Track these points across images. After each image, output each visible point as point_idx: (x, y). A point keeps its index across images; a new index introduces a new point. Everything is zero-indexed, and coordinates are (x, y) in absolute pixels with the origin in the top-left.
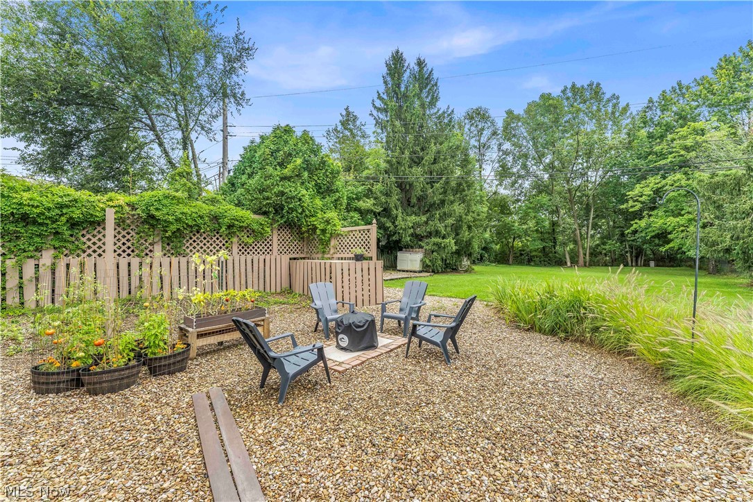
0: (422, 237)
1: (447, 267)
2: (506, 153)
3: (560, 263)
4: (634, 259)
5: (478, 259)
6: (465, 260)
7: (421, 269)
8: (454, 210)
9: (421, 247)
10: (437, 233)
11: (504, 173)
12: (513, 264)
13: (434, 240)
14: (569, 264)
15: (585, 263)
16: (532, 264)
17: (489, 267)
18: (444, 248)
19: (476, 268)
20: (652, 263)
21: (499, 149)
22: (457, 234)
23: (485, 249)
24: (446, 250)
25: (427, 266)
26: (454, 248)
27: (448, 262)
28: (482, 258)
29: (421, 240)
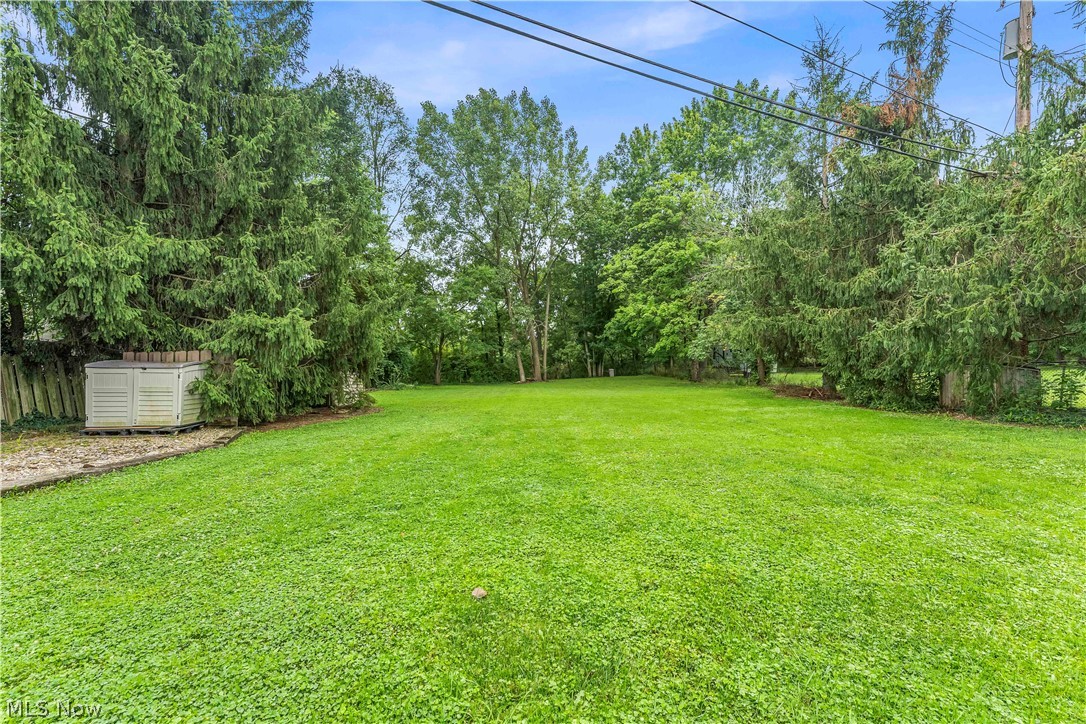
0: (200, 312)
1: (296, 403)
2: (424, 182)
3: (509, 377)
4: (594, 367)
5: (380, 377)
6: (351, 381)
7: (193, 419)
8: (312, 237)
9: (190, 345)
10: (255, 299)
11: (420, 220)
12: (443, 383)
13: (238, 319)
14: (523, 378)
15: (542, 375)
16: (471, 380)
17: (403, 392)
18: (278, 343)
19: (380, 396)
20: (612, 372)
21: (412, 174)
22: (324, 309)
23: (392, 356)
24: (283, 351)
25: (216, 406)
26: (312, 344)
27: (297, 387)
28: (387, 375)
29: (191, 322)
